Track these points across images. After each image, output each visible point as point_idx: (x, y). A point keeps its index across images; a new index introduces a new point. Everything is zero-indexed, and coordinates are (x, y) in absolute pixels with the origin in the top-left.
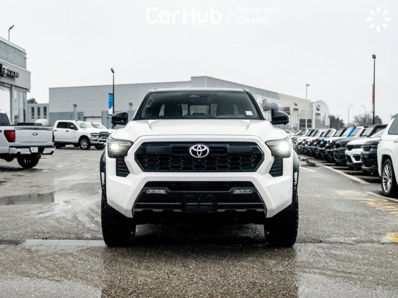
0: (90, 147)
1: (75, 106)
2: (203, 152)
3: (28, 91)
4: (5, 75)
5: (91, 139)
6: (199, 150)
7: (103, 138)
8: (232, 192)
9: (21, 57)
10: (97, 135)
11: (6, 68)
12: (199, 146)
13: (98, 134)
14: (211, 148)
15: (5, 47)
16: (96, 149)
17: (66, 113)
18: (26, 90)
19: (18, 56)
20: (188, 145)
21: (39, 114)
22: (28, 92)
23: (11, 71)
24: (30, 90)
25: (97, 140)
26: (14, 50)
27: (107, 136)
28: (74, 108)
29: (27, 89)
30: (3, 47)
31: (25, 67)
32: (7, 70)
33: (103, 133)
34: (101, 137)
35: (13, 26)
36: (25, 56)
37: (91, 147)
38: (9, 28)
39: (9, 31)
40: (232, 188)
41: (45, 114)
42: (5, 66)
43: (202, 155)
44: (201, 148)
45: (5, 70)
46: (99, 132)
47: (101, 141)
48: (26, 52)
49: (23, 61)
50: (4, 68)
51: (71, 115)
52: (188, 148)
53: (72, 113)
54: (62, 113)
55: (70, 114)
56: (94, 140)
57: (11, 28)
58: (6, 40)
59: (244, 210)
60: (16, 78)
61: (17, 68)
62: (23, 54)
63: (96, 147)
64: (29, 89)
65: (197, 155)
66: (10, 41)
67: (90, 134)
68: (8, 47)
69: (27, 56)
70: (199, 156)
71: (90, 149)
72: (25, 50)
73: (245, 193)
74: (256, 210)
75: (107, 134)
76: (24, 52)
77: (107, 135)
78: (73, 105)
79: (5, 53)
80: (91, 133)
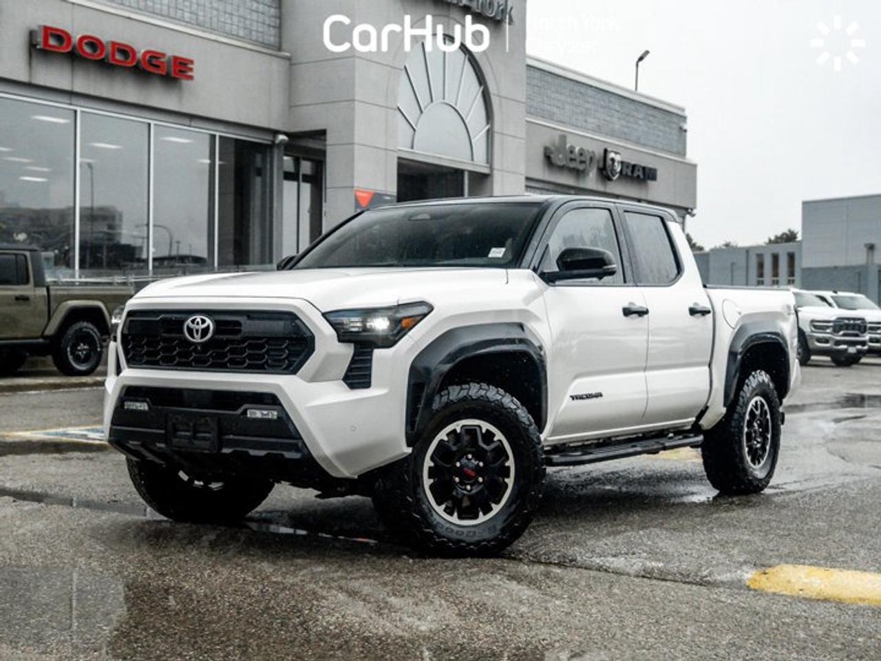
0: (809, 359)
1: (871, 248)
2: (203, 330)
3: (689, 213)
4: (617, 176)
5: (812, 337)
6: (197, 327)
7: (844, 335)
8: (245, 412)
9: (671, 128)
10: (828, 327)
11: (618, 158)
12: (198, 318)
13: (831, 324)
14: (217, 323)
15: (621, 106)
16: (833, 364)
17: (846, 268)
18: (684, 212)
19: (661, 127)
20: (184, 316)
21: (776, 274)
22: (688, 216)
23: (634, 166)
24: (695, 211)
25: (827, 341)
26: (651, 112)
27: (859, 330)
28: (868, 256)
29: (686, 209)
30: (617, 107)
31: (683, 153)
32: (622, 163)
33: (846, 322)
34: (841, 333)
35: (647, 52)
36: (682, 124)
37: (813, 358)
38: (636, 59)
39: (637, 65)
40: (245, 406)
41: (792, 273)
42: (616, 153)
43: (202, 337)
44: (200, 322)
45: (616, 164)
46: (833, 319)
47: (838, 343)
48: (687, 113)
49: (675, 137)
50: (613, 160)
51: (859, 274)
52: (182, 322)
53: (862, 266)
54: (836, 268)
55: (857, 270)
56: (819, 340)
57: (641, 59)
58: (627, 91)
59: (262, 453)
60: (650, 183)
61: (655, 155)
62: (675, 119)
63: (834, 360)
64: (692, 209)
65: (193, 337)
66: (640, 90)
67: (808, 323)
68: (632, 106)
69: (687, 126)
70: (197, 339)
71: (809, 362)
72: (683, 110)
73: (270, 417)
74: (282, 455)
75: (859, 322)
76: (678, 115)
77: (859, 326)
78: (866, 245)
79: (623, 123)
80: (812, 321)
